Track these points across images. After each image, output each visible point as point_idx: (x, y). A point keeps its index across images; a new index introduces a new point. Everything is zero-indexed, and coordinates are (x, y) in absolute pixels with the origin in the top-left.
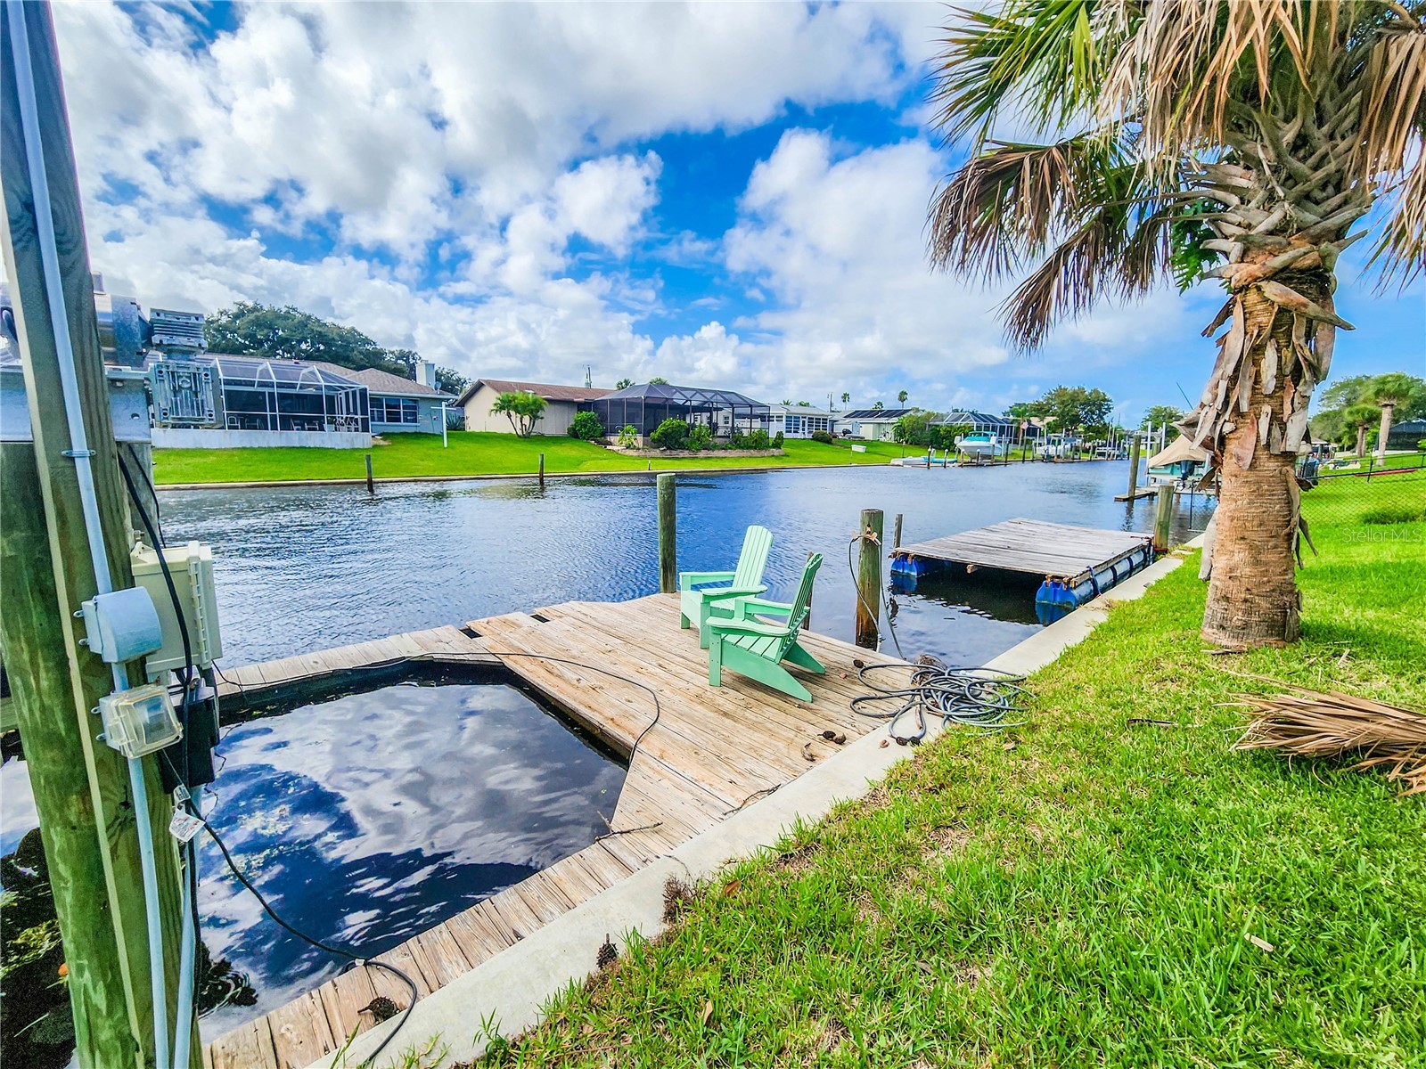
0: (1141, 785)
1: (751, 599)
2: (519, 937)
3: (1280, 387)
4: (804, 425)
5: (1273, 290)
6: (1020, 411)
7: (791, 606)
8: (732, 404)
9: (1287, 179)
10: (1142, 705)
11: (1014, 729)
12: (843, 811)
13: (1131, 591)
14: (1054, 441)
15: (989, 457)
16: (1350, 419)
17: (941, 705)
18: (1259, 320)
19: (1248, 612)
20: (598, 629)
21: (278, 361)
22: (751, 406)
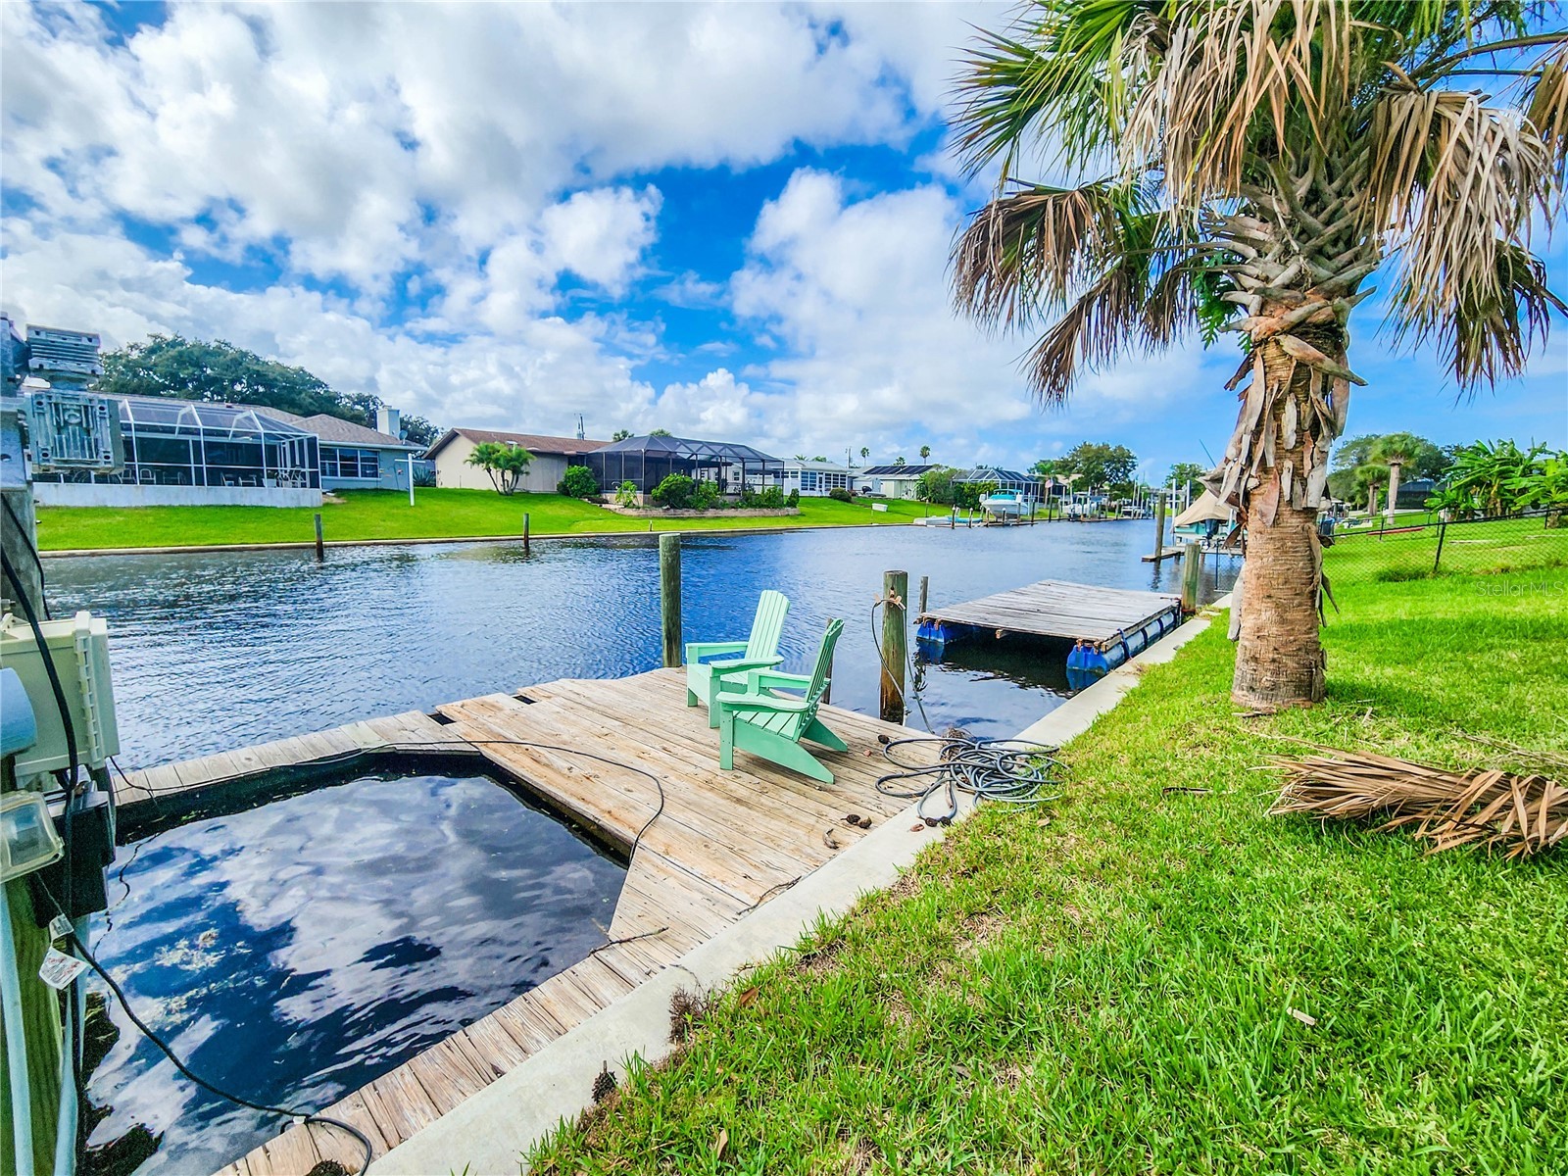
0: (1178, 857)
1: (765, 671)
2: (499, 1073)
3: (1300, 442)
4: (821, 482)
5: (1290, 344)
6: (1044, 469)
7: (810, 678)
8: (742, 459)
9: (1301, 233)
10: (1176, 773)
11: (1048, 804)
12: (870, 903)
13: (1161, 654)
14: (1080, 499)
15: (1015, 516)
16: (1361, 478)
17: (972, 781)
18: (1279, 374)
19: (1276, 673)
20: (593, 709)
21: (205, 403)
22: (763, 461)
